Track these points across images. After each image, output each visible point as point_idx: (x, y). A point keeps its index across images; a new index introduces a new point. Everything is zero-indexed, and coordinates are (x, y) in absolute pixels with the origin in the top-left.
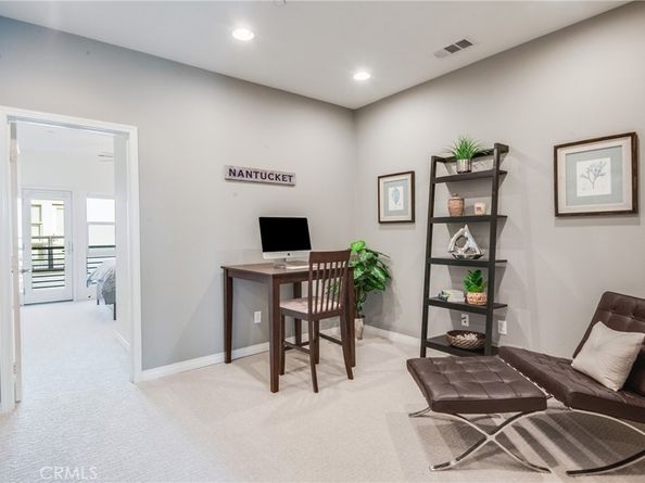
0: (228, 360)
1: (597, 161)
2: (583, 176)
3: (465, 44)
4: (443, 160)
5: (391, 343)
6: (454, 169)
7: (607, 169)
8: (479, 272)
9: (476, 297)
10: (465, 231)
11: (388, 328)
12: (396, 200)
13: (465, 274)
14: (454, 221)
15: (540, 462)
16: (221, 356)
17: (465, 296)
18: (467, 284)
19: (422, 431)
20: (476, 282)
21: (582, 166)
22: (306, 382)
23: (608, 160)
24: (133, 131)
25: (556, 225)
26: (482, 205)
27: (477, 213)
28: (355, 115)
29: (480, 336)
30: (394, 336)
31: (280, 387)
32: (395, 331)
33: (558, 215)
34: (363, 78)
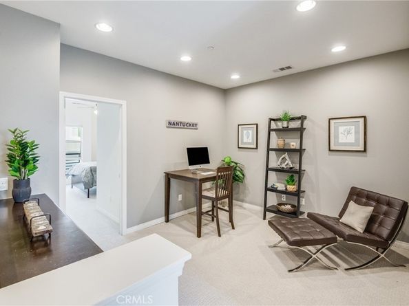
0: (167, 221)
1: (348, 127)
2: (342, 133)
3: (289, 68)
4: (274, 120)
5: (245, 209)
6: (280, 125)
7: (353, 131)
8: (292, 176)
9: (291, 188)
10: (286, 155)
11: (242, 201)
12: (248, 137)
13: (286, 176)
14: (280, 151)
15: (332, 265)
16: (163, 219)
17: (286, 187)
18: (287, 181)
19: (277, 254)
20: (291, 181)
21: (341, 129)
22: (212, 231)
23: (353, 127)
24: (124, 103)
25: (329, 155)
26: (294, 144)
27: (292, 147)
28: (226, 93)
29: (293, 206)
30: (246, 205)
31: (202, 235)
32: (246, 202)
33: (330, 150)
34: (235, 77)
